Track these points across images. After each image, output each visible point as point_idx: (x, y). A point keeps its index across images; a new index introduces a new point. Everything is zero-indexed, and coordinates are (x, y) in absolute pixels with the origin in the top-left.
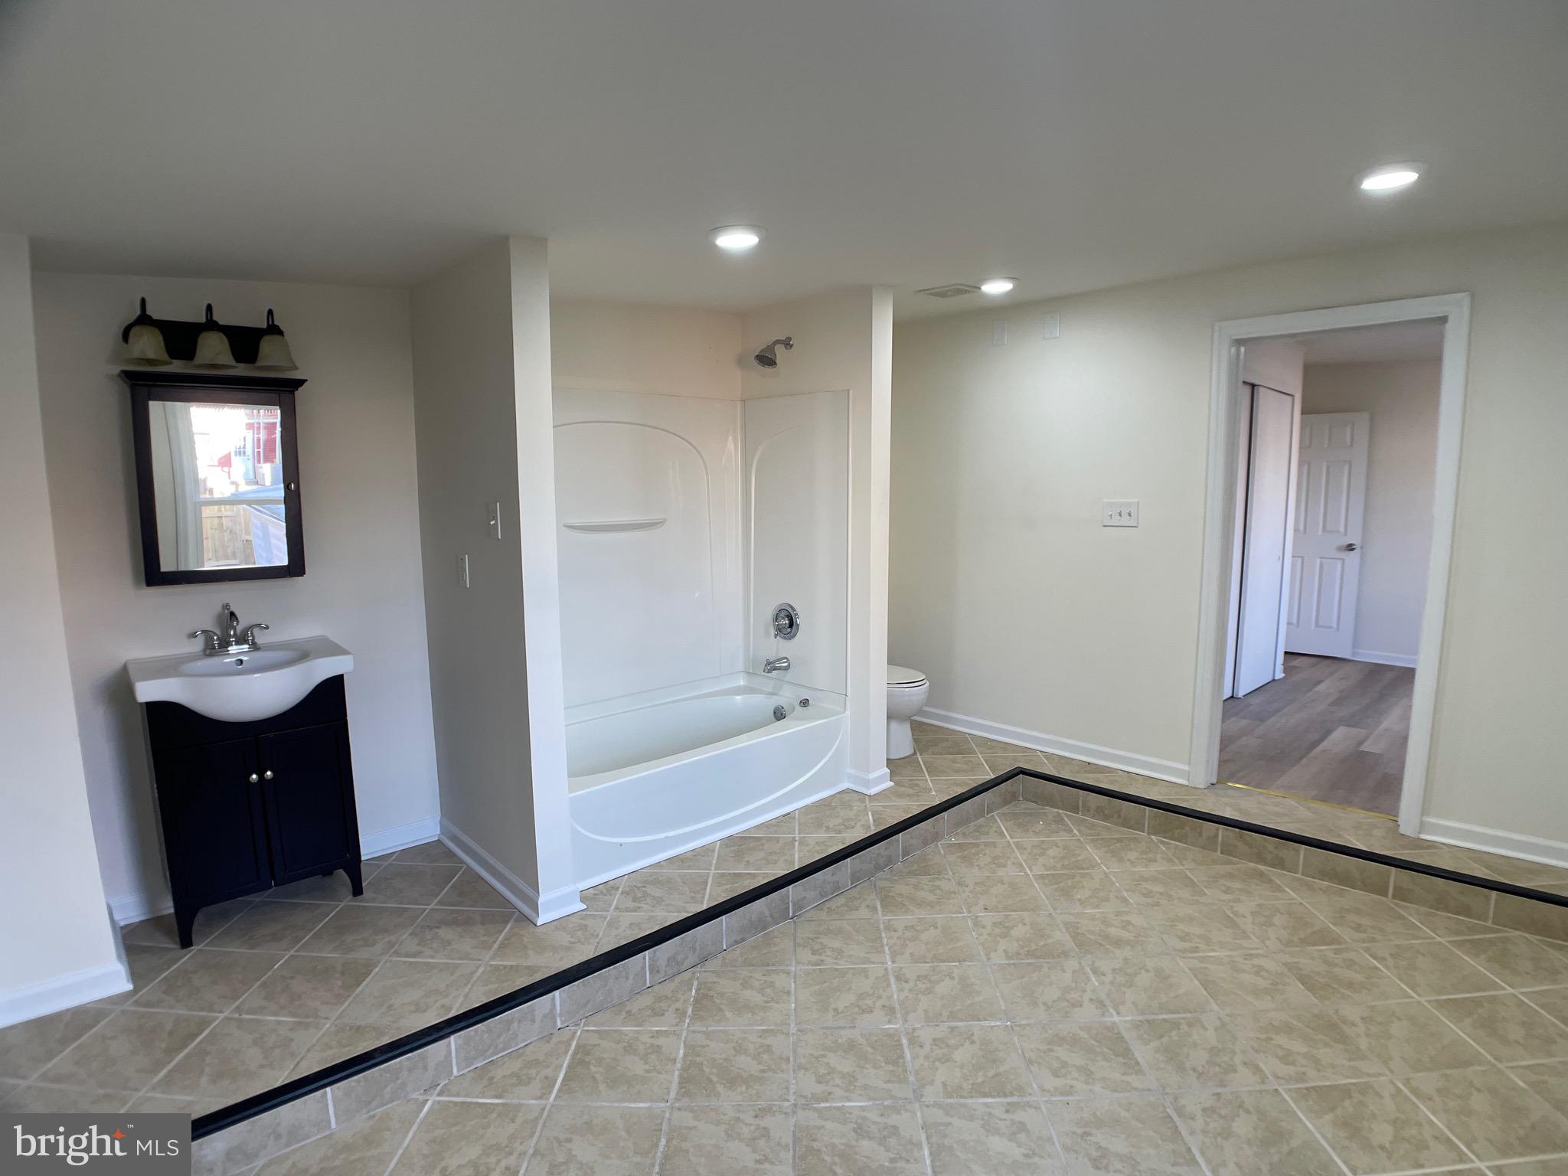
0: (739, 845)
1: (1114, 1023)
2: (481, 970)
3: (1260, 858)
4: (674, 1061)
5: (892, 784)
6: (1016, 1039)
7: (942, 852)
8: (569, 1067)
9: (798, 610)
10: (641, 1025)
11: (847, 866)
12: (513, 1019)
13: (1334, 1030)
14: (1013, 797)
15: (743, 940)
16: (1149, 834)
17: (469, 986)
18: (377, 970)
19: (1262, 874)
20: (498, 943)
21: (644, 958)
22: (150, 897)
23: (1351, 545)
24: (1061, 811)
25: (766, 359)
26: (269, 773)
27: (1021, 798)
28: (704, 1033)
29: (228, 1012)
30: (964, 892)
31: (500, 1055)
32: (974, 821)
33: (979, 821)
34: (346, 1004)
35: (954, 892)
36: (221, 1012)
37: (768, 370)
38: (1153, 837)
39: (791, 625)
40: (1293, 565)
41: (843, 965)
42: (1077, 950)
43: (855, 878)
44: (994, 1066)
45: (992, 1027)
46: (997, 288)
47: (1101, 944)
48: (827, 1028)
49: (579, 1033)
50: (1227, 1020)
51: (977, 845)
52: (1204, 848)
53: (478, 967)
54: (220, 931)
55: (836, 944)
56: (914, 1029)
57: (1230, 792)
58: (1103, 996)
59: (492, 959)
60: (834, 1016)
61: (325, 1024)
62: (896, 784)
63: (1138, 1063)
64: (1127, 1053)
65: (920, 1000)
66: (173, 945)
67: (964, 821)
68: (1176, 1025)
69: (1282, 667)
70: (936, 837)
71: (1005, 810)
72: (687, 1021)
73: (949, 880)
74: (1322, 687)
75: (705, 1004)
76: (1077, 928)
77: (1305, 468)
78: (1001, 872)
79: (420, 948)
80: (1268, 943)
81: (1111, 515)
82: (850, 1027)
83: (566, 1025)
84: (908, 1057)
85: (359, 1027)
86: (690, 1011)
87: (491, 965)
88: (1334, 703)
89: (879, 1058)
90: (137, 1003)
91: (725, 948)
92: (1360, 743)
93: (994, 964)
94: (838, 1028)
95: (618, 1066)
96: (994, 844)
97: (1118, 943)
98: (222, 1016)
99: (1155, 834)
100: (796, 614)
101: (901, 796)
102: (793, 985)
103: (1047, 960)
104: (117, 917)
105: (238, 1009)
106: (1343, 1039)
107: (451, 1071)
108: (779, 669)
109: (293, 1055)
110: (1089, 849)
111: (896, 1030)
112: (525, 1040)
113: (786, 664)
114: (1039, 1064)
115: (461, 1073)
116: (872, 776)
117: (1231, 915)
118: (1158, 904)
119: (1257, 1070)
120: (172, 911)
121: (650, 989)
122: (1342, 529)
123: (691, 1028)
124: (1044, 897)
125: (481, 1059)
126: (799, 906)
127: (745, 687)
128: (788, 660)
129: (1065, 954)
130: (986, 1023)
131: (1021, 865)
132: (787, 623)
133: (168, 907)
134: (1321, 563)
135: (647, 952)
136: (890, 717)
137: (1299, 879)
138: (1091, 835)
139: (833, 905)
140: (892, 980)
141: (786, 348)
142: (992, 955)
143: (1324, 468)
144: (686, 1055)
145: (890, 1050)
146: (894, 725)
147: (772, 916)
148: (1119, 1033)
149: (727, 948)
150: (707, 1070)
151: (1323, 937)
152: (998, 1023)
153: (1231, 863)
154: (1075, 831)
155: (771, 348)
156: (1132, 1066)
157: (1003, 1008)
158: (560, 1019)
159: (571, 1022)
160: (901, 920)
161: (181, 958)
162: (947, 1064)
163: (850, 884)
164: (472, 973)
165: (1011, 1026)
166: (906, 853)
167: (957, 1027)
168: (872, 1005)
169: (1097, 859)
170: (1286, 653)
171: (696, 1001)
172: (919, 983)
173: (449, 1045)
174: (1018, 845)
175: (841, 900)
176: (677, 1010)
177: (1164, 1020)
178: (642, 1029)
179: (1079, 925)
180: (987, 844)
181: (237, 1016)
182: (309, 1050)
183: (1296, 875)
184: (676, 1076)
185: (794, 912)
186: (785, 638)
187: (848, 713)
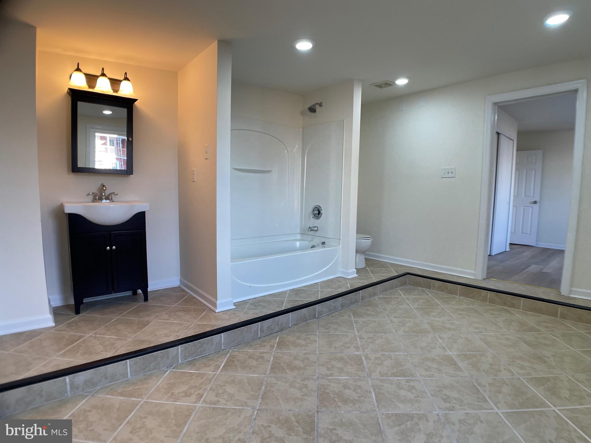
0: (297, 292)
1: (449, 355)
2: (193, 325)
3: (505, 304)
4: (269, 361)
5: (357, 275)
6: (409, 359)
7: (377, 299)
8: (226, 362)
9: (322, 208)
10: (256, 350)
11: (339, 300)
12: (204, 342)
13: (541, 359)
14: (405, 283)
15: (297, 324)
16: (459, 296)
17: (187, 330)
18: (151, 323)
19: (506, 310)
20: (200, 317)
21: (258, 325)
22: (65, 298)
23: (536, 201)
24: (424, 289)
25: (312, 110)
26: (114, 247)
27: (408, 284)
28: (281, 353)
29: (91, 334)
30: (386, 312)
31: (198, 357)
32: (389, 290)
33: (391, 291)
34: (138, 333)
35: (382, 312)
36: (88, 334)
37: (312, 114)
38: (461, 297)
39: (319, 214)
40: (513, 208)
41: (338, 333)
42: (433, 331)
43: (343, 306)
44: (401, 367)
45: (399, 354)
46: (402, 82)
47: (442, 330)
48: (331, 353)
49: (231, 351)
50: (496, 354)
51: (391, 298)
52: (482, 301)
53: (191, 324)
54: (91, 310)
55: (335, 327)
56: (367, 354)
57: (491, 281)
58: (444, 346)
59: (197, 322)
60: (334, 349)
61: (129, 339)
62: (359, 275)
63: (460, 368)
64: (455, 364)
65: (369, 345)
66: (73, 314)
67: (385, 290)
68: (475, 356)
69: (509, 246)
70: (375, 294)
71: (402, 287)
72: (275, 349)
73: (380, 308)
74: (524, 254)
75: (281, 345)
76: (433, 324)
77: (517, 171)
78: (401, 306)
79: (169, 318)
80: (511, 331)
81: (445, 173)
82: (341, 353)
83: (225, 348)
84: (365, 363)
85: (142, 341)
86: (276, 346)
87: (197, 324)
88: (530, 258)
89: (353, 363)
90: (56, 330)
91: (290, 326)
92: (542, 270)
93: (399, 335)
94: (336, 353)
95: (246, 362)
96: (398, 298)
97: (449, 329)
98: (88, 335)
99: (462, 296)
100: (321, 209)
101: (360, 279)
102: (318, 339)
103: (420, 334)
104: (52, 303)
105: (95, 334)
106: (545, 362)
107: (178, 360)
108: (314, 231)
109: (115, 348)
110: (436, 300)
111: (360, 354)
112: (208, 353)
113: (316, 229)
114: (419, 367)
115: (182, 362)
116: (349, 271)
117: (495, 322)
118: (464, 318)
119: (510, 371)
120: (73, 303)
121: (259, 339)
122: (532, 195)
123: (276, 351)
124: (418, 314)
125: (190, 357)
126: (320, 314)
127: (300, 239)
128: (317, 227)
129: (428, 332)
130: (397, 353)
131: (409, 304)
132: (317, 213)
133: (72, 302)
134: (524, 209)
135: (259, 323)
136: (357, 252)
137: (520, 311)
138: (436, 296)
139: (334, 314)
140: (358, 339)
141: (320, 107)
142: (398, 331)
143: (525, 172)
144: (273, 360)
145: (358, 361)
146: (358, 255)
147: (309, 316)
148: (451, 358)
149: (291, 326)
150: (282, 365)
151: (532, 329)
152: (402, 353)
153: (494, 306)
154: (430, 295)
155: (314, 105)
156: (458, 368)
157: (404, 348)
158: (224, 346)
159: (228, 347)
160: (361, 320)
161: (75, 317)
162: (381, 366)
163: (340, 308)
164: (189, 326)
165: (407, 354)
166: (363, 299)
167: (385, 354)
168: (350, 346)
169: (439, 303)
170: (510, 244)
171: (279, 342)
172: (369, 340)
173: (178, 349)
174: (408, 299)
175: (337, 313)
176: (270, 345)
177: (470, 354)
178: (256, 351)
179: (433, 323)
180: (395, 298)
181: (95, 335)
182: (121, 347)
183: (520, 310)
184: (270, 366)
185: (318, 316)
186: (316, 219)
187: (341, 246)
